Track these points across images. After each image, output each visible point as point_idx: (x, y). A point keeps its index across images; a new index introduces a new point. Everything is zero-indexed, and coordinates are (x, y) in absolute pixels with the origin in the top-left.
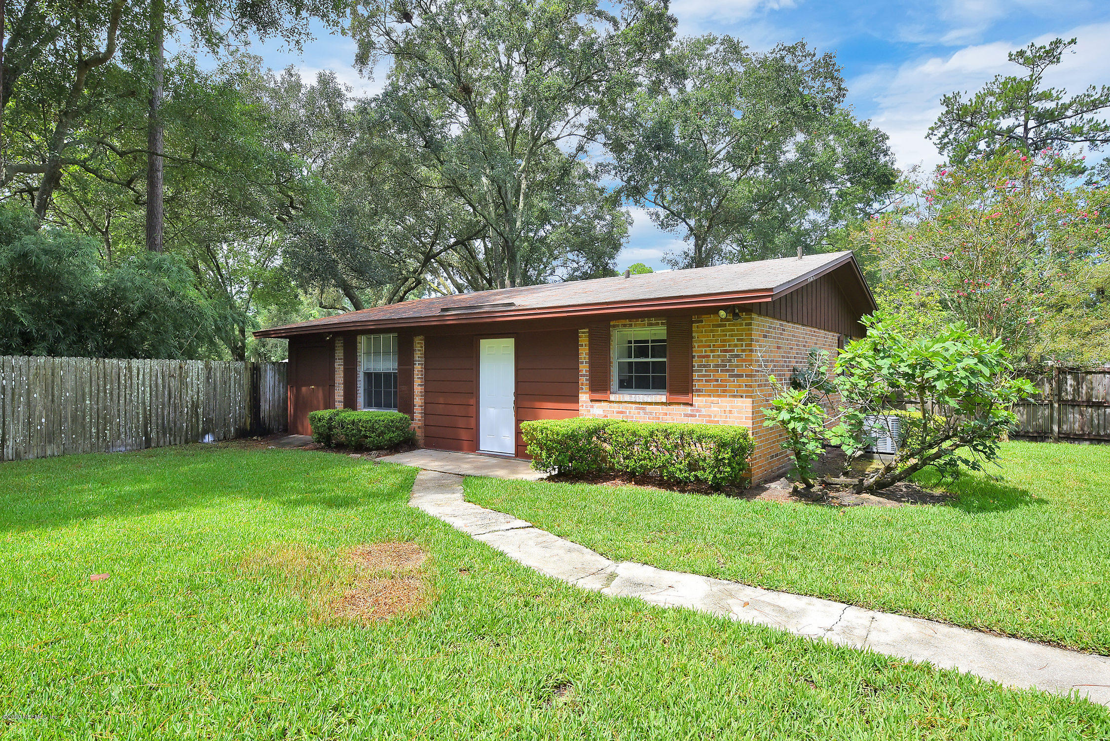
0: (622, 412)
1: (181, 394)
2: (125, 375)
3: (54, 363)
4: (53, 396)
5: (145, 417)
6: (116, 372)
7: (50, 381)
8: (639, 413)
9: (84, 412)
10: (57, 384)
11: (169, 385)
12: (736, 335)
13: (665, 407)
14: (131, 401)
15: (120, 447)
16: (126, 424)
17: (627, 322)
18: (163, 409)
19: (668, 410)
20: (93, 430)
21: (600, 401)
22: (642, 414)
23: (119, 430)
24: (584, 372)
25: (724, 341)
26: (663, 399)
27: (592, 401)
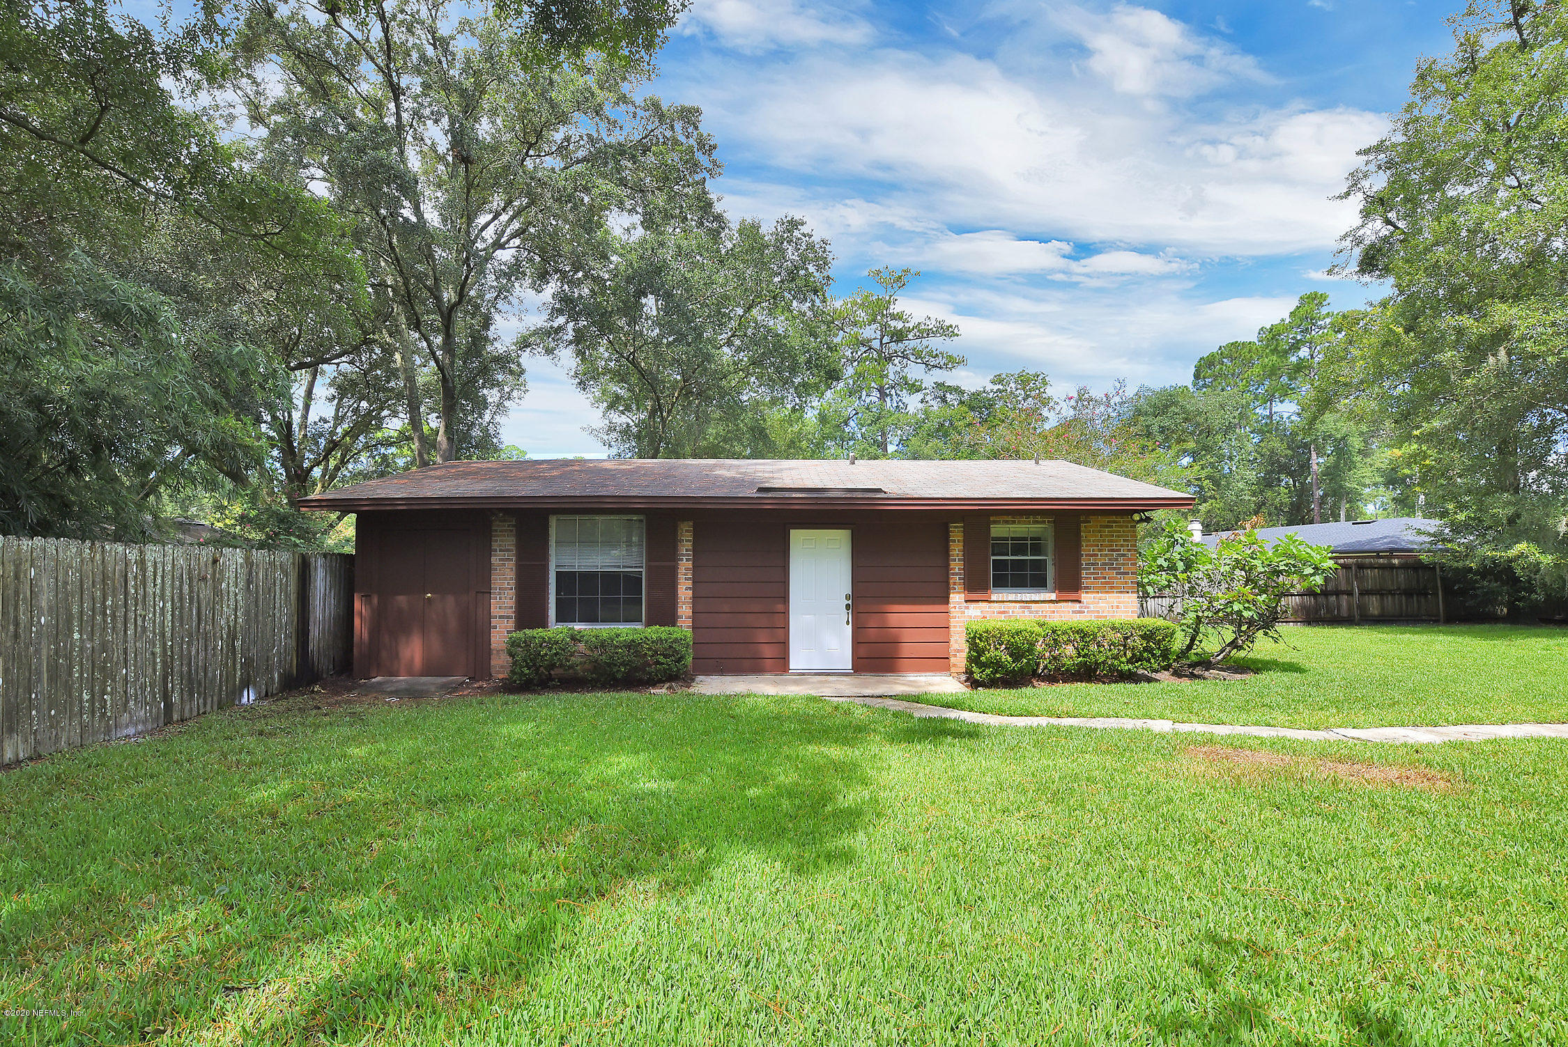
0: (1004, 612)
1: (214, 614)
2: (136, 577)
3: (19, 550)
4: (17, 624)
5: (164, 662)
6: (121, 571)
7: (11, 592)
8: (1024, 612)
9: (69, 657)
10: (25, 598)
11: (198, 596)
12: (1122, 536)
13: (1051, 605)
14: (144, 629)
15: (127, 727)
16: (137, 678)
17: (1010, 518)
18: (190, 644)
19: (1055, 607)
20: (86, 697)
21: (978, 601)
22: (1027, 613)
23: (125, 692)
24: (957, 571)
25: (1112, 541)
26: (1053, 596)
27: (966, 601)
